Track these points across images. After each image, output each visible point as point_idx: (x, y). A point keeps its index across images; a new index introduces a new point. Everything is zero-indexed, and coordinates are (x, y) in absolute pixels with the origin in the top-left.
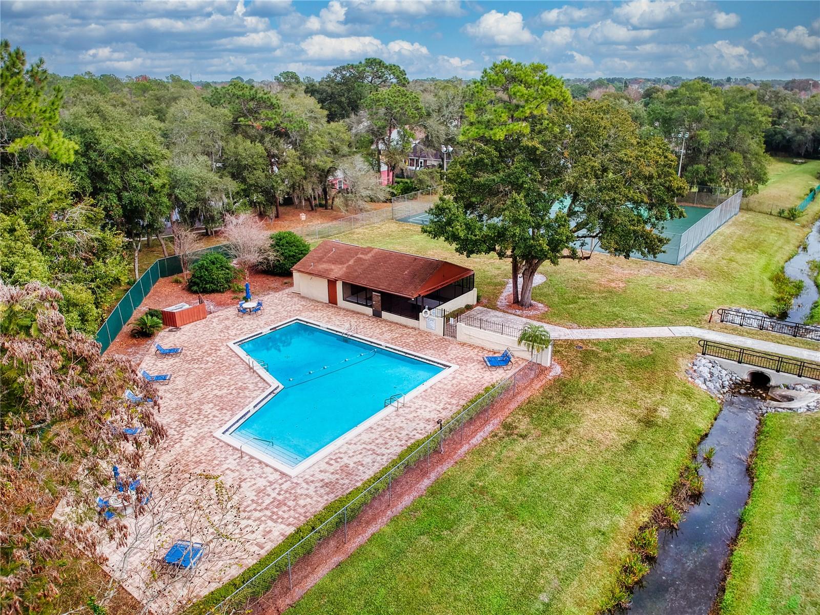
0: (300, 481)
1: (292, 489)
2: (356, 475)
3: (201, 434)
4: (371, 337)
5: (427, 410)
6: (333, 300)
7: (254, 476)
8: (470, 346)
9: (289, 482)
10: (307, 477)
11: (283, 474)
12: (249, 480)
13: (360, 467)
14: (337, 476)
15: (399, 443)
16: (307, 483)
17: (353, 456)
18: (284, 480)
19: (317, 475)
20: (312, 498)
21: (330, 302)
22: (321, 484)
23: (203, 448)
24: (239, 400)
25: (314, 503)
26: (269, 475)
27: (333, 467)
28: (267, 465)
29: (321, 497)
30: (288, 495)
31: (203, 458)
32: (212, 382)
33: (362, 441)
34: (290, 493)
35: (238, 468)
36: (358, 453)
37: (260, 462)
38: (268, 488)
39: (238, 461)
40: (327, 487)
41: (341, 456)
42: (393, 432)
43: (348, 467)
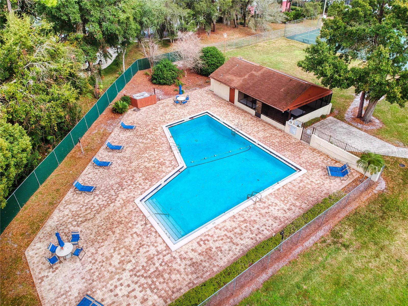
0: (177, 256)
1: (170, 262)
2: (215, 260)
3: (128, 198)
4: (249, 134)
5: (277, 208)
6: (232, 100)
7: (149, 244)
8: (319, 152)
9: (169, 255)
10: (182, 253)
11: (167, 246)
12: (145, 246)
13: (219, 253)
14: (202, 258)
15: (251, 236)
16: (181, 259)
17: (217, 240)
18: (167, 252)
19: (189, 253)
20: (181, 275)
21: (230, 101)
22: (189, 262)
23: (126, 210)
24: (158, 173)
25: (181, 279)
26: (159, 244)
27: (201, 248)
28: (160, 236)
29: (187, 275)
30: (166, 268)
33: (225, 228)
34: (168, 266)
35: (142, 233)
36: (220, 238)
37: (156, 232)
38: (155, 257)
39: (143, 227)
40: (193, 266)
41: (209, 238)
42: (248, 224)
43: (211, 251)
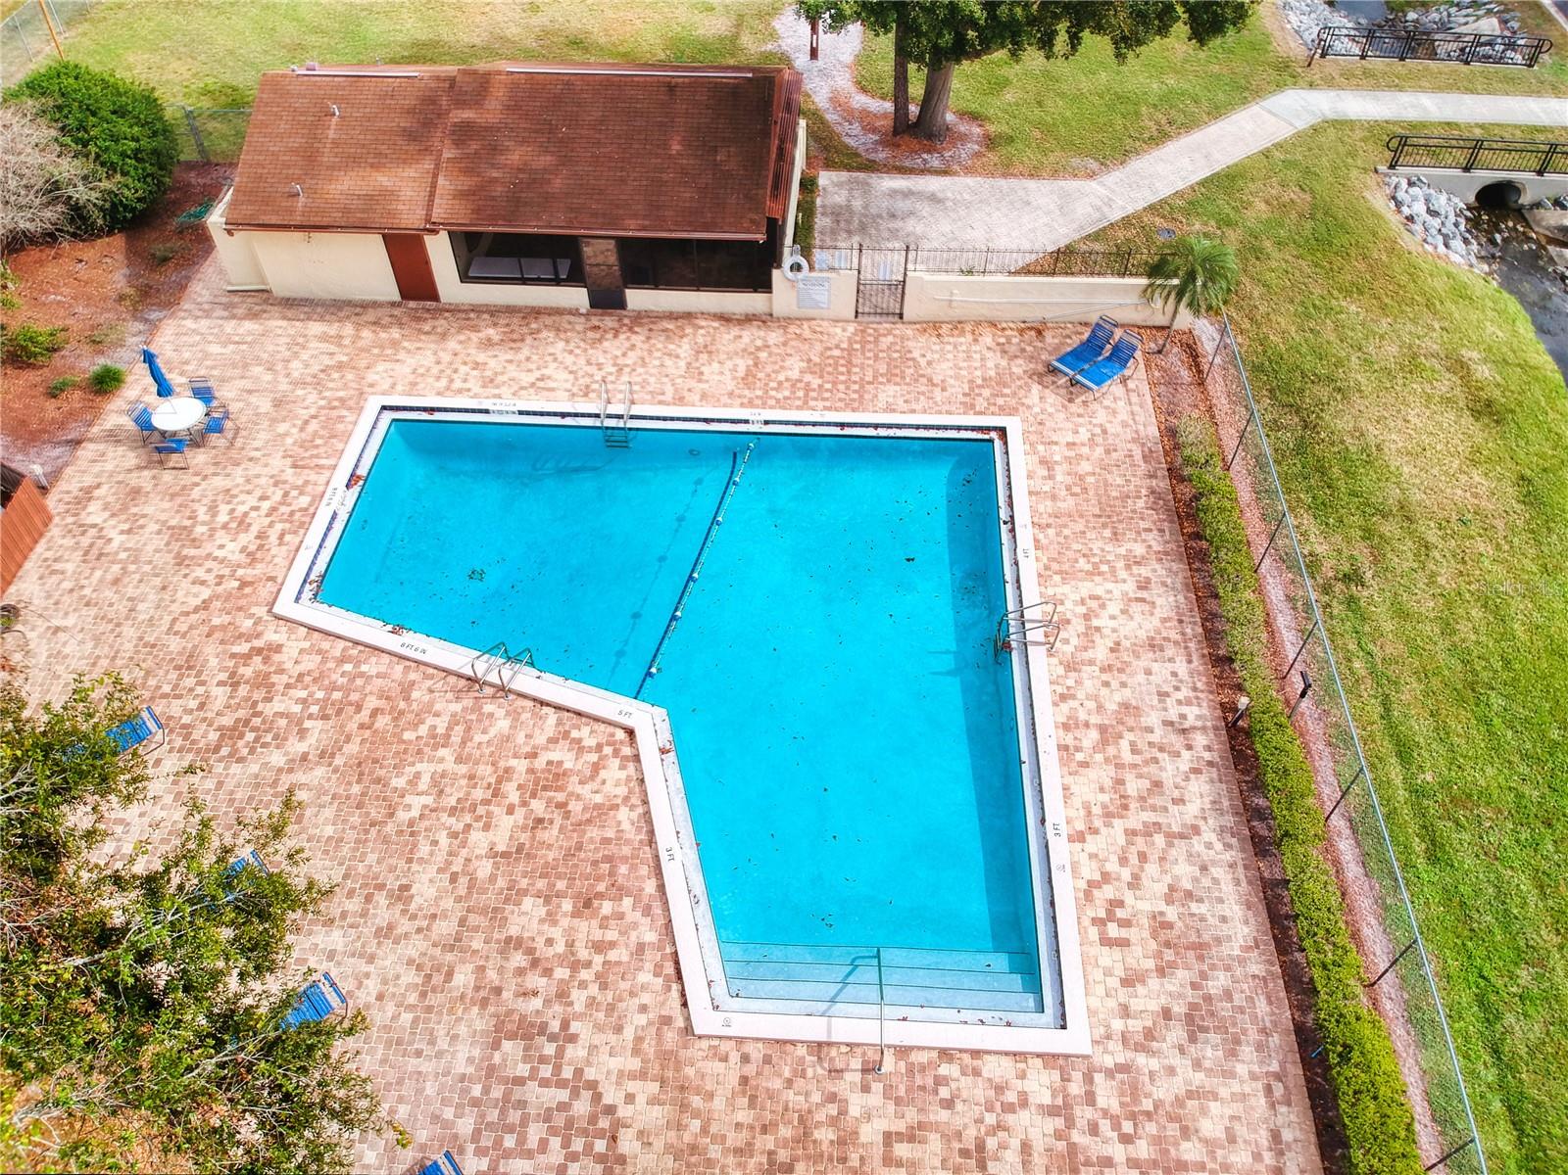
0: (1117, 1055)
1: (1136, 1100)
2: (1218, 941)
3: (649, 1047)
4: (680, 400)
5: (1113, 608)
6: (416, 284)
7: (990, 1119)
8: (958, 325)
9: (1098, 1078)
10: (1118, 1025)
11: (1049, 1059)
12: (991, 1143)
13: (1194, 907)
14: (1182, 975)
15: (1184, 767)
16: (1140, 1048)
17: (1136, 877)
18: (1077, 1076)
19: (1136, 1005)
20: (1215, 1097)
21: (407, 293)
22: (1177, 1033)
23: (719, 1103)
24: (593, 833)
25: (1236, 1108)
26: (1018, 1084)
27: (1137, 950)
28: (976, 1054)
29: (1230, 1074)
30: (1151, 1128)
31: (768, 1142)
32: (417, 802)
33: (1096, 810)
34: (1148, 1115)
35: (912, 1115)
36: (1134, 860)
37: (945, 1054)
38: (1076, 1137)
39: (877, 1087)
40: (1204, 1030)
41: (1108, 892)
42: (1129, 736)
43: (1170, 926)
